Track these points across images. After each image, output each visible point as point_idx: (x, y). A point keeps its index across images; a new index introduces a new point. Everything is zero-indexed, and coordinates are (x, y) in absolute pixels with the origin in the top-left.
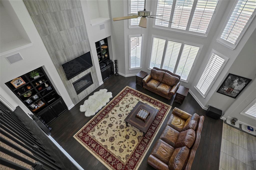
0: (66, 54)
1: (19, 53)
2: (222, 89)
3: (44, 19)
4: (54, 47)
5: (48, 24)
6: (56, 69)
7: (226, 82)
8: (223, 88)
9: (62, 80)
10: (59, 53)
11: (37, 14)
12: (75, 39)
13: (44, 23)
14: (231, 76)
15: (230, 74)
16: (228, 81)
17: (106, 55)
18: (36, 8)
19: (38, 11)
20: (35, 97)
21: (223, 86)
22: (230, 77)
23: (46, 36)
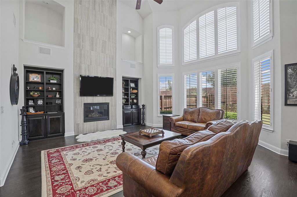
0: (89, 70)
1: (50, 49)
2: (291, 95)
3: (83, 38)
4: (81, 60)
5: (84, 42)
6: (74, 78)
7: (289, 80)
8: (292, 93)
9: (74, 92)
10: (83, 66)
11: (79, 33)
12: (102, 63)
13: (81, 40)
14: (291, 68)
15: (287, 67)
16: (291, 78)
17: (135, 101)
18: (80, 30)
19: (80, 32)
20: (40, 102)
21: (289, 90)
22: (290, 71)
23: (78, 49)
